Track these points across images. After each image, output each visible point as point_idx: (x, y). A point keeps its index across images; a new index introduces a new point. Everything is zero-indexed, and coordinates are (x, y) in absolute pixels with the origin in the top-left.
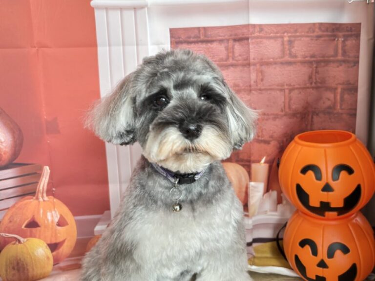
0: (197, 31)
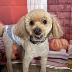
0: (55, 1)
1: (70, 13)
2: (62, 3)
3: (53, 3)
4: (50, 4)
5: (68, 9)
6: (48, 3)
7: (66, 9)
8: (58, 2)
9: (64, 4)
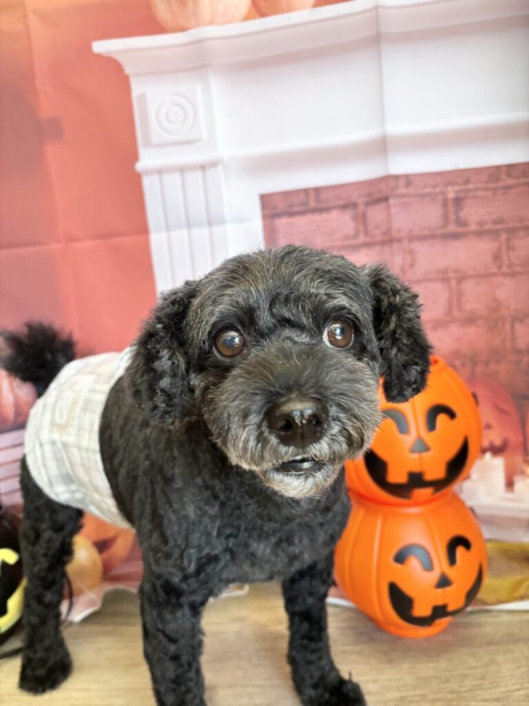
0: (303, 196)
1: (387, 249)
2: (341, 202)
3: (292, 206)
4: (279, 215)
5: (376, 227)
6: (266, 212)
7: (366, 233)
8: (318, 200)
9: (354, 205)
